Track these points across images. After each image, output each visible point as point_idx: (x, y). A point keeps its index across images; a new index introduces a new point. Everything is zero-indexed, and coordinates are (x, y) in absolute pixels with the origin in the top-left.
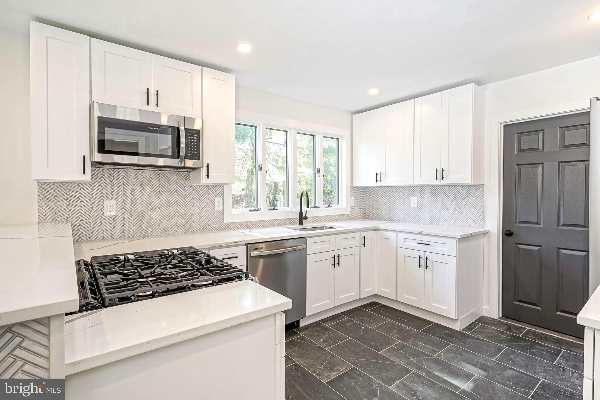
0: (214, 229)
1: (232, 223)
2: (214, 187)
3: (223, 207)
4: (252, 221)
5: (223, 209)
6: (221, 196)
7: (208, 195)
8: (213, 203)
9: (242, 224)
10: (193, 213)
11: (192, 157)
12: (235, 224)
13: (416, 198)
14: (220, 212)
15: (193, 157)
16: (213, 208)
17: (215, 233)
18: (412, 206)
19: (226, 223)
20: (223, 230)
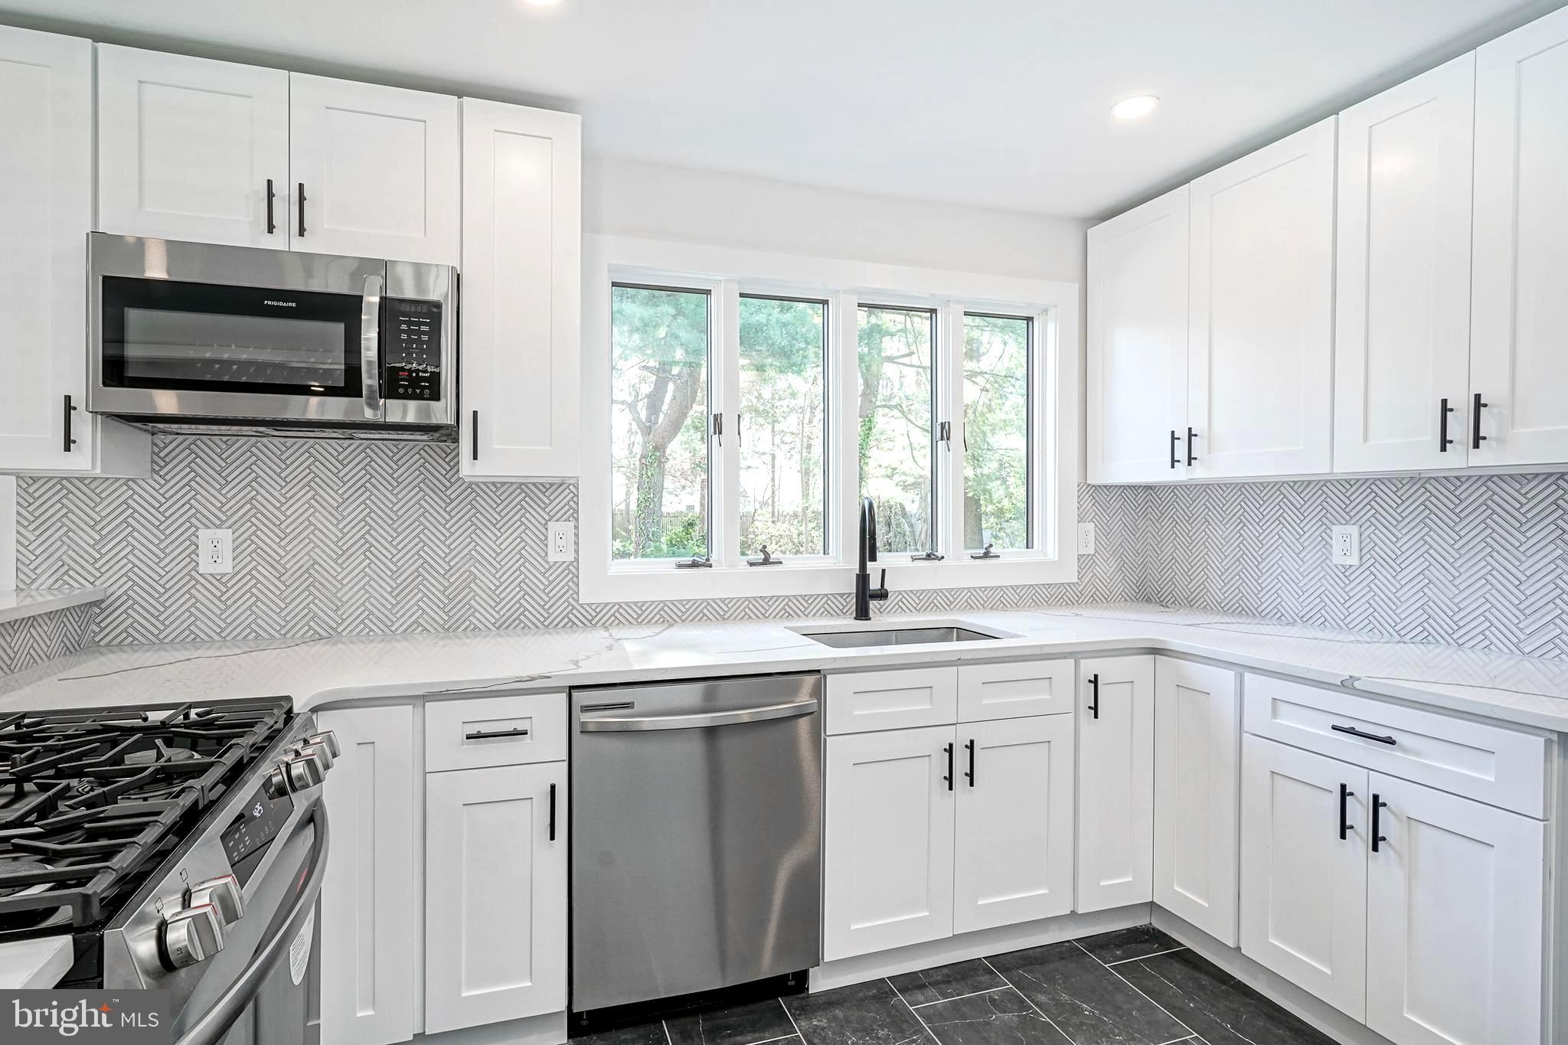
0: (546, 624)
1: (607, 604)
2: (544, 490)
3: (577, 552)
4: (680, 601)
5: (577, 560)
6: (571, 519)
7: (523, 516)
8: (543, 538)
9: (644, 608)
10: (472, 569)
11: (414, 391)
12: (617, 607)
13: (1354, 530)
14: (567, 568)
15: (418, 391)
16: (543, 554)
17: (550, 634)
18: (1338, 559)
19: (587, 604)
20: (575, 626)
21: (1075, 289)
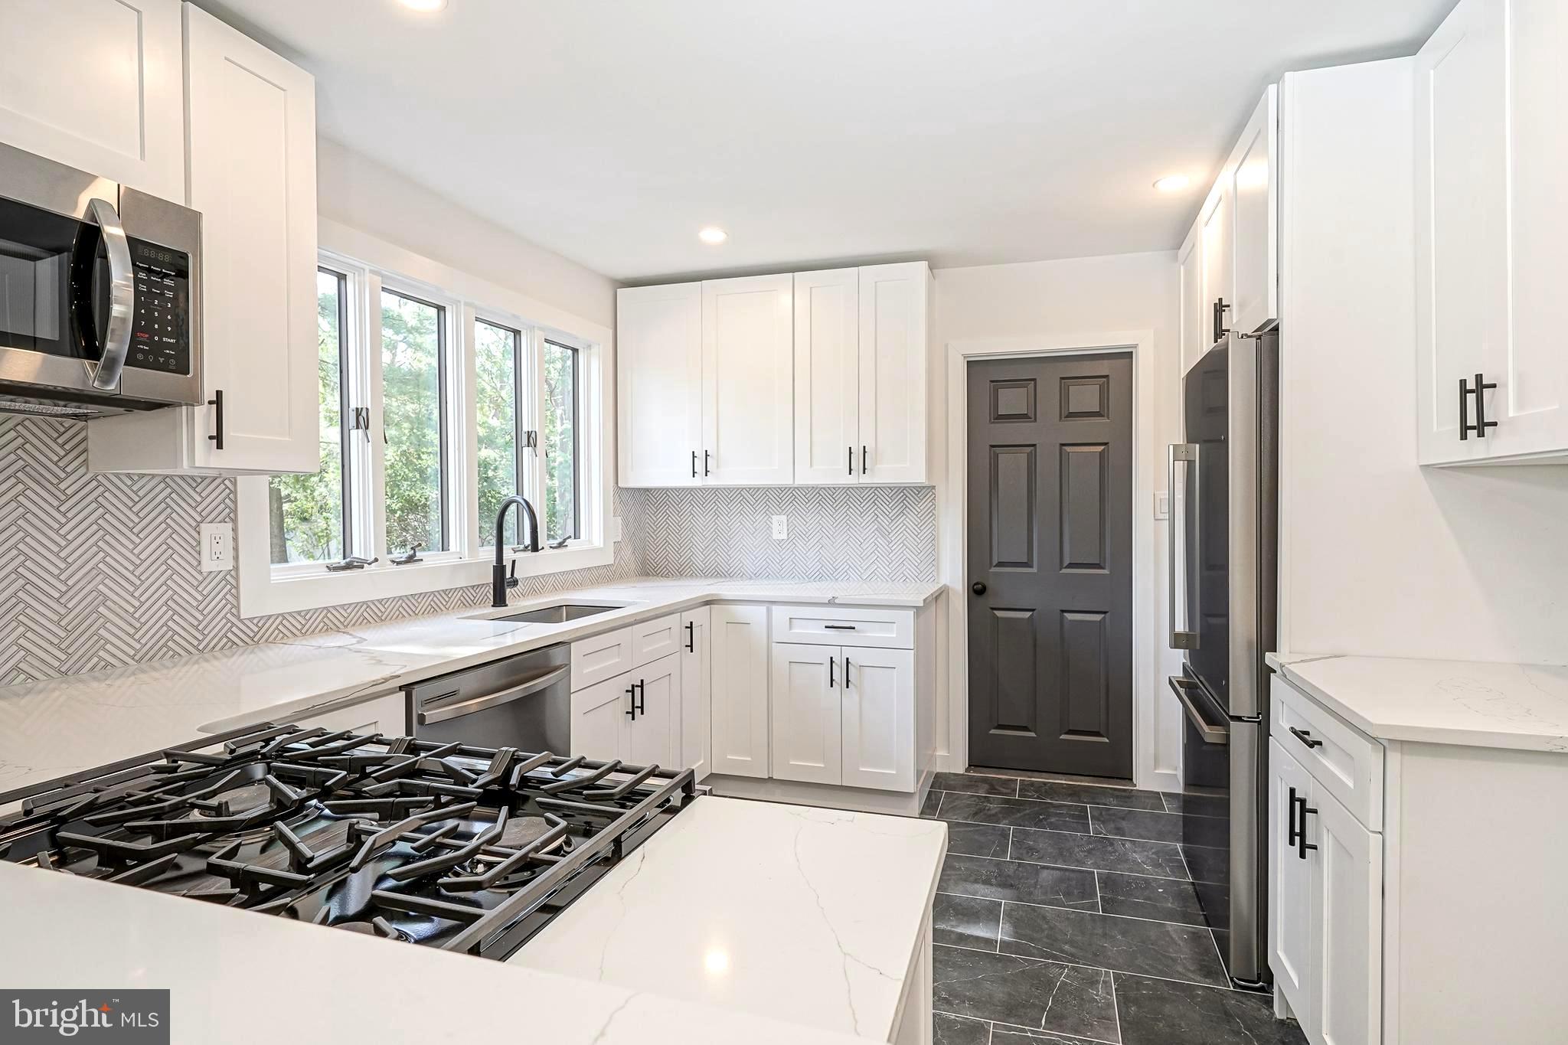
0: (201, 647)
1: (270, 616)
2: (194, 485)
3: (236, 558)
4: (342, 606)
5: (236, 568)
6: (227, 520)
7: (169, 516)
8: (194, 544)
9: (307, 617)
10: (101, 587)
11: (156, 360)
12: (280, 618)
13: (784, 518)
14: (224, 578)
15: (162, 360)
16: (195, 563)
17: (207, 660)
18: (776, 536)
19: (248, 619)
20: (235, 646)
21: (611, 332)
